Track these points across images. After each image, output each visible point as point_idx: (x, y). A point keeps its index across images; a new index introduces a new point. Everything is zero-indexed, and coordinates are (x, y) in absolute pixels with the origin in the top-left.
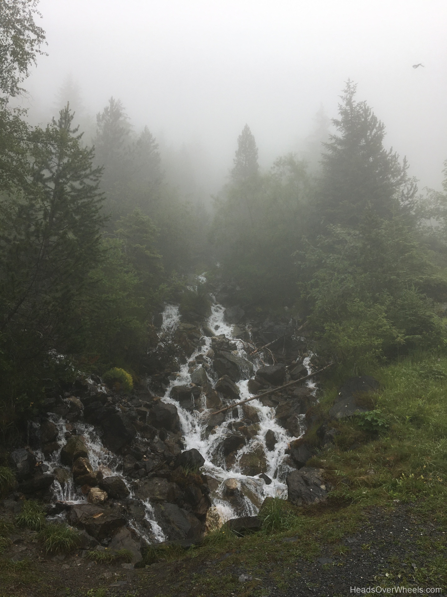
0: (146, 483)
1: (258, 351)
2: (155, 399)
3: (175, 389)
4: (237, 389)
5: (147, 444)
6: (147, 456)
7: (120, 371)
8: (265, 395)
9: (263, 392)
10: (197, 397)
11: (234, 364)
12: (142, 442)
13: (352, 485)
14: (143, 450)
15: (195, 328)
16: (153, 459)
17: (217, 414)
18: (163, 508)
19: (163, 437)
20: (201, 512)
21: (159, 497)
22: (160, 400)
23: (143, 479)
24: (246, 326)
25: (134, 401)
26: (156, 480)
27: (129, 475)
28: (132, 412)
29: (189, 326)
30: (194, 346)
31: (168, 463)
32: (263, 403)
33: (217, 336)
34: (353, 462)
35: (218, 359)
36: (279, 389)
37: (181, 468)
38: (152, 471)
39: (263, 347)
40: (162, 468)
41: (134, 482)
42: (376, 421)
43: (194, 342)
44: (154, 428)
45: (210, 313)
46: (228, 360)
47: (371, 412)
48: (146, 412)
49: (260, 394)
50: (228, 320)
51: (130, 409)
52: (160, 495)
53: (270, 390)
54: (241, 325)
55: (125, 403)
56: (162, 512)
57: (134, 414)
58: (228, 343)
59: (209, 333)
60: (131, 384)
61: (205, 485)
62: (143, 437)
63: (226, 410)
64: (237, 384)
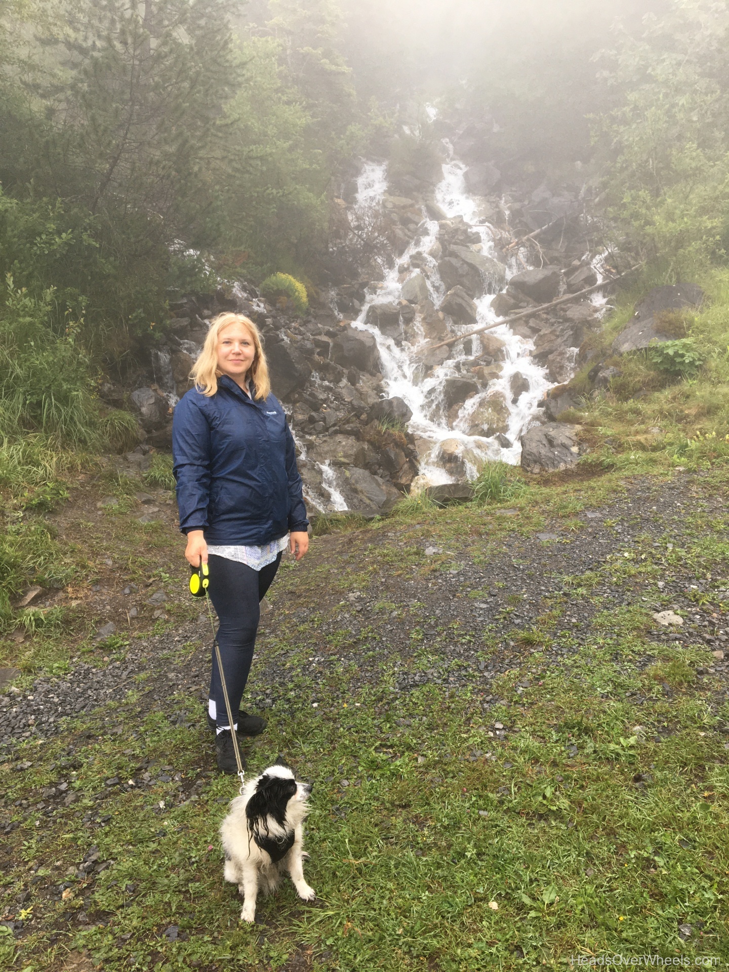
0: (325, 441)
1: (517, 244)
2: (342, 324)
3: (372, 309)
4: (474, 309)
5: (328, 389)
6: (328, 406)
7: (285, 278)
8: (520, 319)
9: (517, 313)
10: (409, 321)
11: (472, 267)
12: (321, 386)
13: (620, 447)
14: (322, 396)
15: (412, 206)
16: (337, 409)
17: (439, 347)
18: (348, 474)
19: (353, 380)
20: (403, 481)
21: (342, 459)
22: (349, 324)
23: (321, 436)
24: (501, 199)
25: (310, 326)
26: (339, 438)
27: (303, 430)
28: (306, 342)
29: (404, 201)
30: (409, 237)
31: (358, 416)
32: (514, 330)
33: (450, 219)
34: (629, 416)
35: (447, 259)
36: (543, 309)
37: (376, 422)
38: (334, 425)
39: (526, 238)
40: (348, 421)
41: (308, 440)
42: (682, 356)
43: (409, 230)
44: (339, 367)
45: (440, 177)
46: (463, 260)
47: (677, 342)
48: (328, 343)
49: (513, 317)
50: (470, 189)
51: (303, 339)
52: (344, 457)
53: (529, 310)
54: (492, 199)
55: (295, 328)
56: (347, 478)
57: (309, 345)
58: (465, 231)
59: (435, 214)
60: (304, 299)
61: (411, 446)
62: (322, 379)
63: (454, 341)
64: (476, 301)
